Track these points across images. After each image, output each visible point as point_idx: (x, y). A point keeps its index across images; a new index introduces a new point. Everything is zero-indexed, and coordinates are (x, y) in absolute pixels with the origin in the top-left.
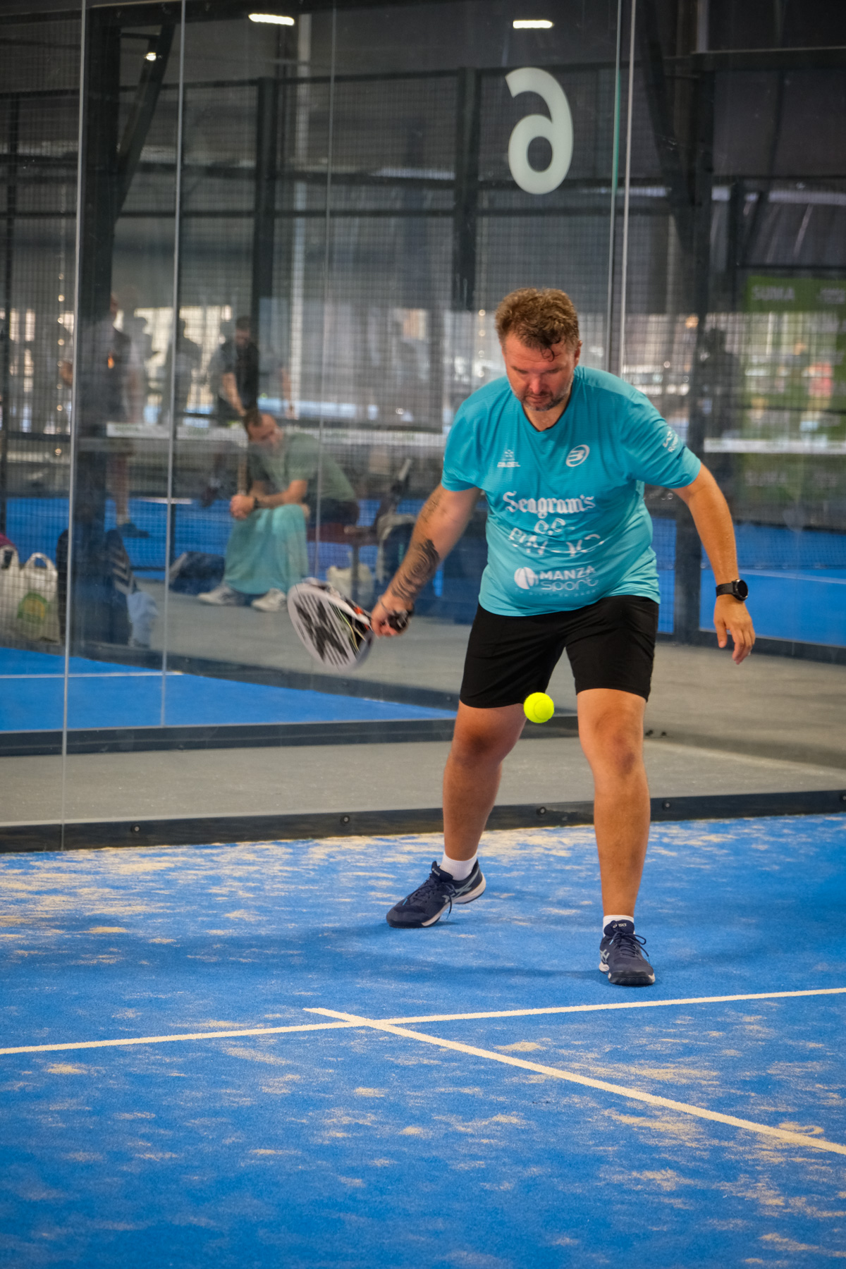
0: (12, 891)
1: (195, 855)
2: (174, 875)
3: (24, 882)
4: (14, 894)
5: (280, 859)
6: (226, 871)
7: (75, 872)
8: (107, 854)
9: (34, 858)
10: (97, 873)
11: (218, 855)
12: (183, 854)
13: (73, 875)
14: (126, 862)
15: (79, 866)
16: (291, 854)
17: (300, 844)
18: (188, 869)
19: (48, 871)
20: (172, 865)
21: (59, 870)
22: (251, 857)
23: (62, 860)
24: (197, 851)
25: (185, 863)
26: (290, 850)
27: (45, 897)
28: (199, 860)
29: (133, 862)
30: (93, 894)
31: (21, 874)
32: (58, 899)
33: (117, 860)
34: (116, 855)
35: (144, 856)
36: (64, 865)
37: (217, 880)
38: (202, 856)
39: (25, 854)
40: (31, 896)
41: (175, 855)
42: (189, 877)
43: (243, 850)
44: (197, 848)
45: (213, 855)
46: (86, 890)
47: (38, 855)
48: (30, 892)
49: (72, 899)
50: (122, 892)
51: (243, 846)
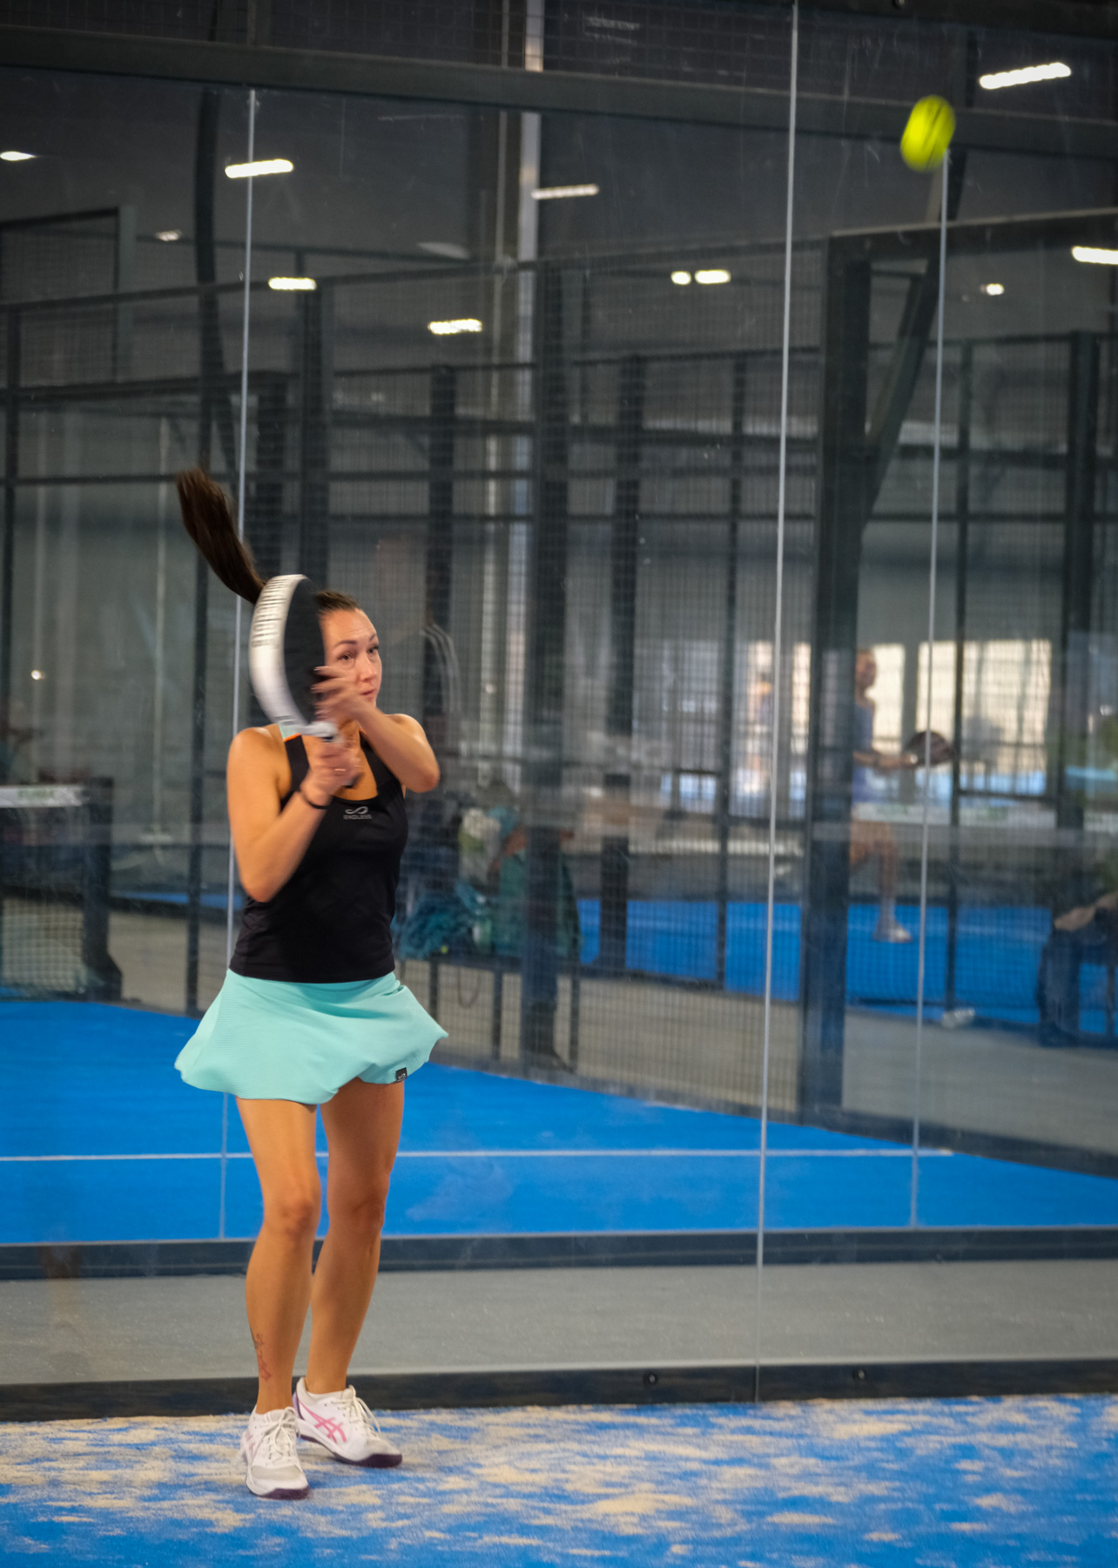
0: (680, 1458)
1: (942, 1414)
2: (909, 1441)
3: (699, 1446)
4: (682, 1464)
5: (1062, 1422)
6: (984, 1438)
7: (771, 1434)
8: (818, 1409)
9: (716, 1412)
10: (801, 1436)
11: (973, 1414)
12: (926, 1412)
13: (768, 1439)
14: (843, 1420)
15: (777, 1426)
16: (1078, 1415)
17: (1092, 1401)
18: (930, 1433)
19: (733, 1432)
20: (908, 1428)
21: (749, 1431)
22: (1019, 1419)
23: (755, 1417)
24: (946, 1409)
25: (926, 1425)
26: (1077, 1410)
27: (725, 1468)
28: (947, 1421)
29: (854, 1422)
30: (792, 1466)
31: (695, 1436)
32: (742, 1471)
33: (831, 1418)
34: (831, 1412)
35: (868, 1413)
36: (757, 1424)
37: (968, 1452)
38: (951, 1415)
39: (705, 1405)
40: (705, 1467)
41: (914, 1413)
42: (929, 1446)
43: (1010, 1409)
44: (946, 1404)
45: (967, 1414)
46: (783, 1461)
47: (722, 1408)
48: (706, 1462)
49: (761, 1473)
50: (833, 1464)
51: (1010, 1402)
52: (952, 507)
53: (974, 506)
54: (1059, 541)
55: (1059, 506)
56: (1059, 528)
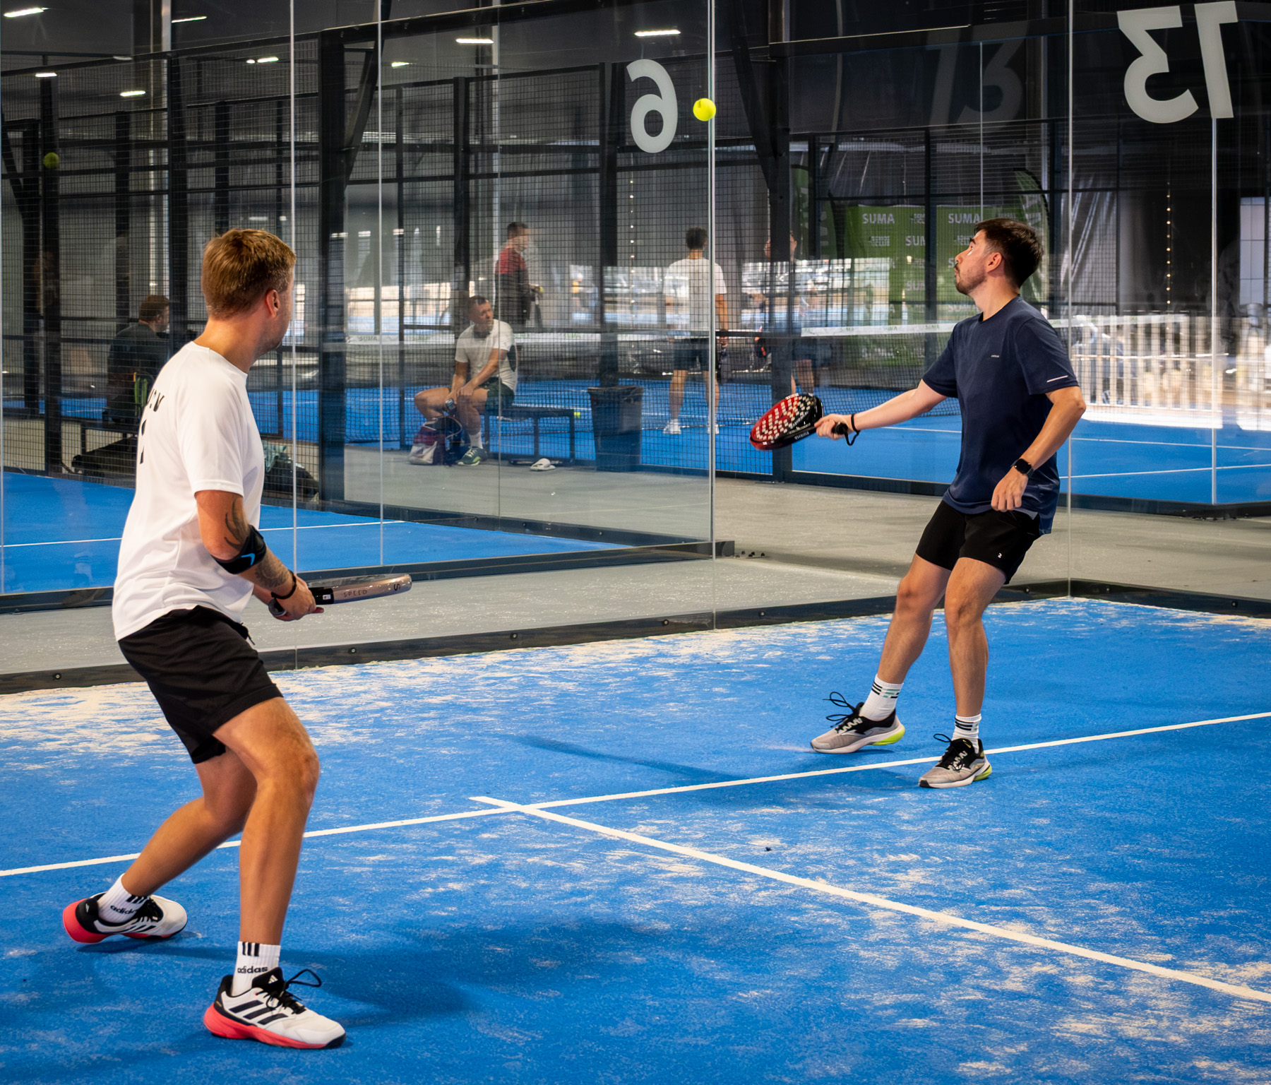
52: (393, 175)
53: (406, 174)
54: (451, 190)
55: (451, 172)
56: (452, 183)
